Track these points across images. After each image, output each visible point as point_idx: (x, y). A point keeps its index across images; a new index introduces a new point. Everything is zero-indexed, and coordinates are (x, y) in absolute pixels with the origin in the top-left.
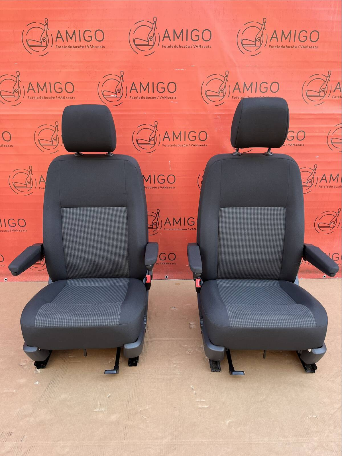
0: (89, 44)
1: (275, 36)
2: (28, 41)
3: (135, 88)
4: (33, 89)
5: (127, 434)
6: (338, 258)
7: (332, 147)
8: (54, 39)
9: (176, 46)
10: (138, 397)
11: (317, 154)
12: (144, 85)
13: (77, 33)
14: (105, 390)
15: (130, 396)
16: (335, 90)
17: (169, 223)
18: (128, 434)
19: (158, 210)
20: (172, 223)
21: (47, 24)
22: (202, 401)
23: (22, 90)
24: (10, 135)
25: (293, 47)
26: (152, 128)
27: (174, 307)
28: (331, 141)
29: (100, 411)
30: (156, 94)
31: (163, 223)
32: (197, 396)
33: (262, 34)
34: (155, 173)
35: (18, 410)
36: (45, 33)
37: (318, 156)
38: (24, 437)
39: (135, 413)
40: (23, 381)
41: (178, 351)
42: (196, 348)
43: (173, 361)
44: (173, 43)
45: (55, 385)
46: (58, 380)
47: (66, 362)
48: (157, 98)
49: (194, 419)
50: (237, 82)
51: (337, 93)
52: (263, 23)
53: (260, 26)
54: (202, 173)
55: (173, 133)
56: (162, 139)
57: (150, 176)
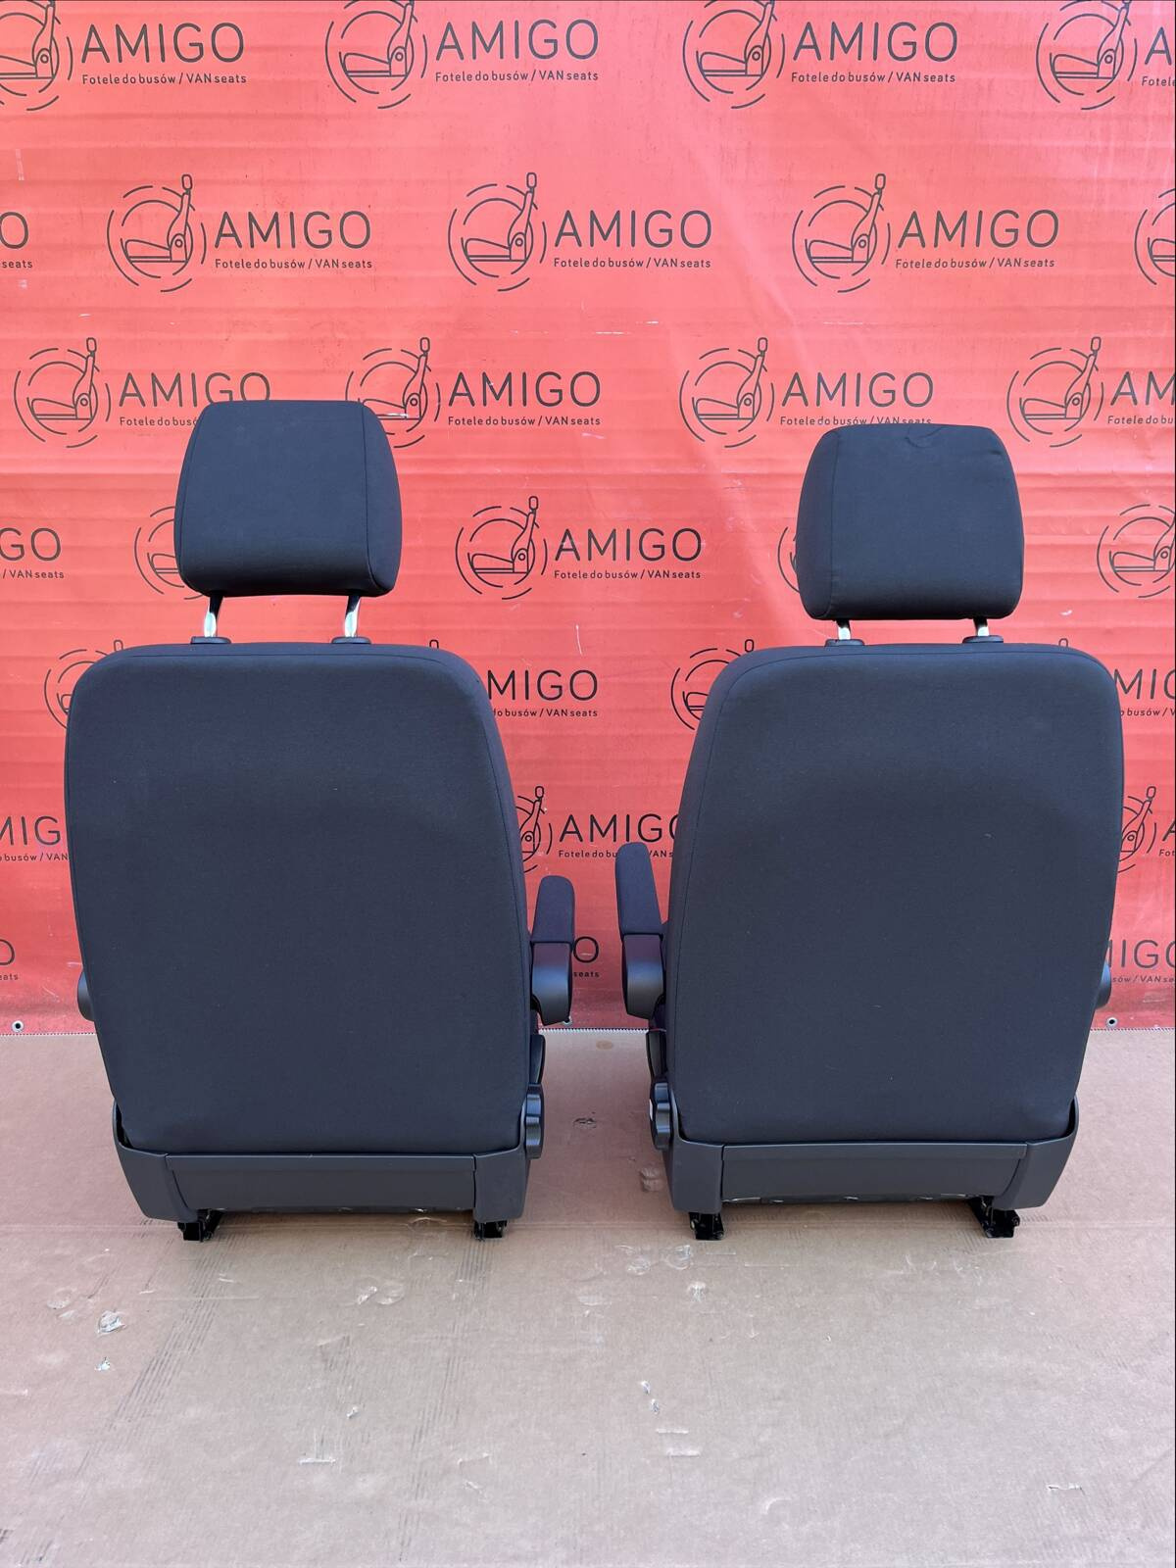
0: (322, 254)
1: (913, 229)
2: (126, 243)
3: (466, 392)
4: (138, 394)
5: (410, 1540)
6: (1154, 958)
7: (1116, 583)
8: (211, 240)
9: (597, 261)
10: (454, 1418)
11: (1067, 604)
12: (497, 383)
13: (285, 222)
14: (338, 1394)
15: (427, 1416)
16: (1115, 398)
17: (577, 832)
18: (413, 1544)
19: (540, 790)
20: (585, 832)
21: (188, 192)
22: (678, 1432)
23: (103, 396)
24: (57, 538)
25: (975, 264)
26: (521, 519)
27: (591, 1120)
28: (1112, 563)
29: (320, 1463)
30: (534, 409)
31: (557, 835)
32: (661, 1415)
33: (873, 224)
34: (528, 666)
35: (34, 1455)
36: (181, 222)
37: (1070, 612)
38: (48, 1546)
39: (440, 1472)
40: (55, 1360)
41: (599, 1266)
42: (663, 1255)
43: (581, 1299)
44: (586, 253)
45: (165, 1374)
46: (177, 1358)
47: (210, 1298)
48: (537, 422)
49: (648, 1493)
50: (796, 374)
51: (1123, 408)
52: (876, 191)
53: (865, 200)
54: (687, 666)
55: (591, 534)
56: (552, 554)
57: (512, 675)
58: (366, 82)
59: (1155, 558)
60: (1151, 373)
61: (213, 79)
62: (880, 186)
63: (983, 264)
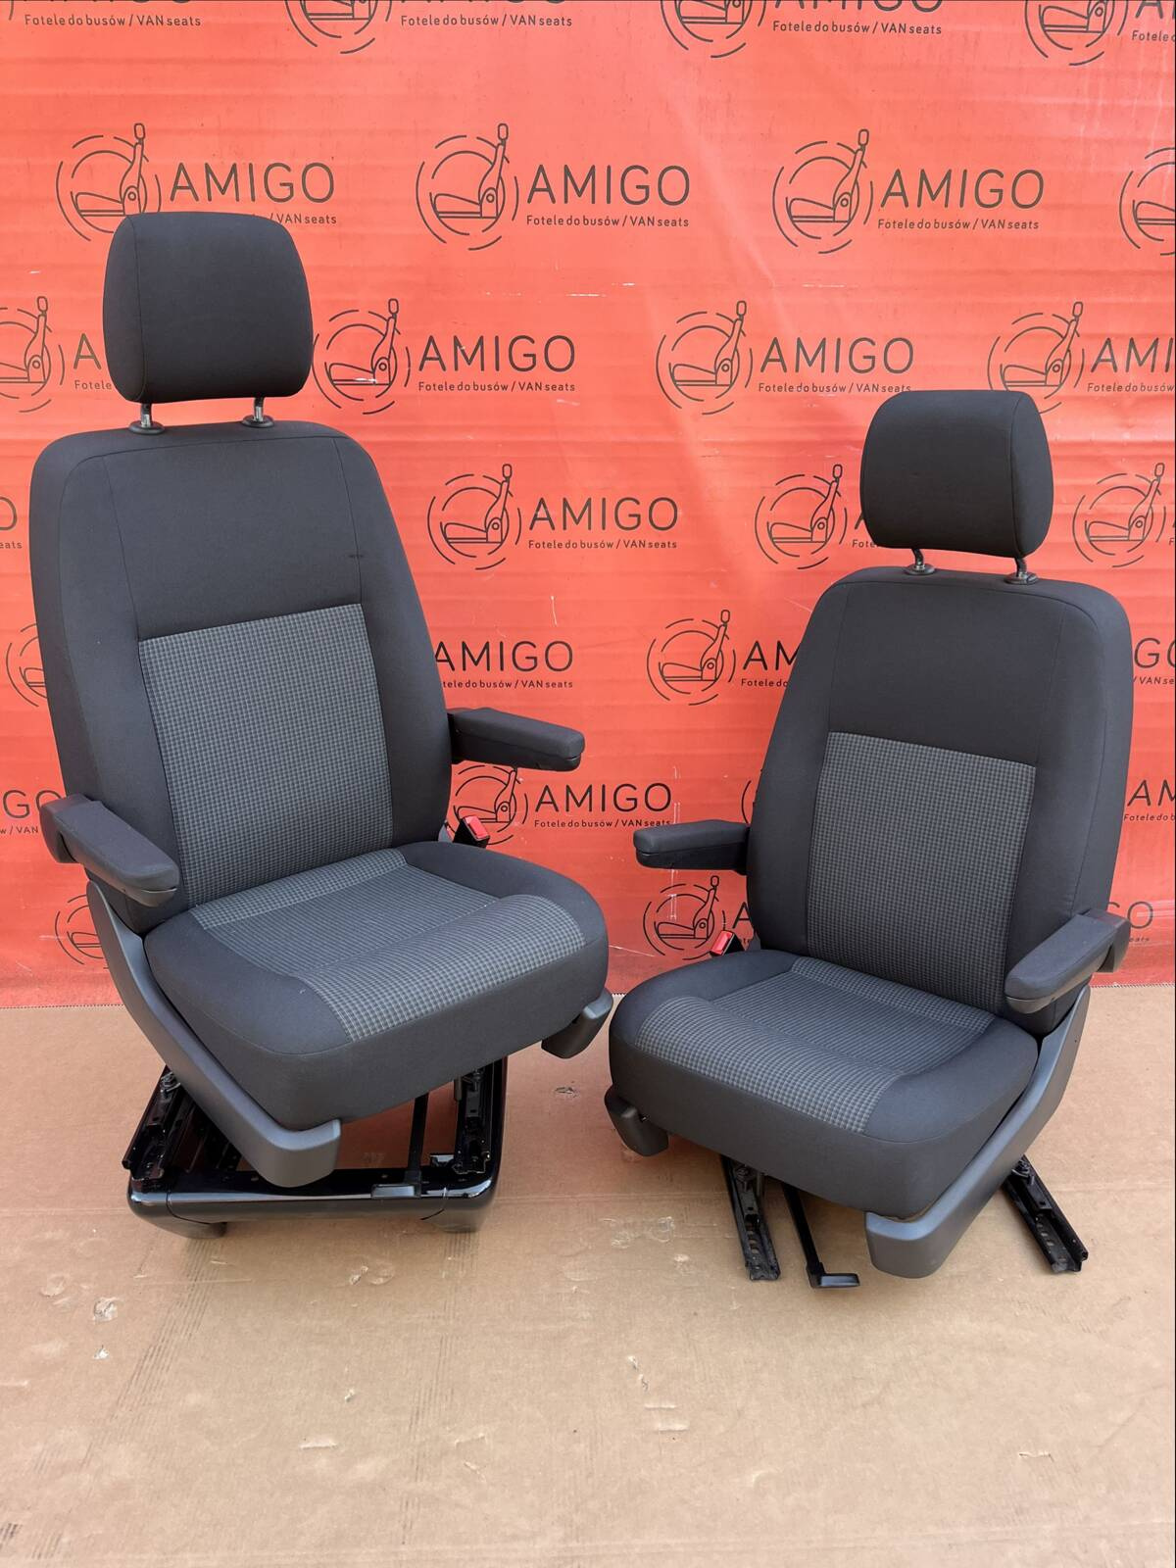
0: (284, 208)
1: (896, 188)
2: (77, 195)
3: (436, 356)
4: (93, 356)
5: (412, 1523)
7: (1091, 552)
9: (571, 219)
10: (450, 1399)
12: (468, 347)
13: (243, 174)
14: (335, 1376)
15: (422, 1397)
16: (1095, 365)
17: (553, 802)
18: (415, 1526)
20: (561, 803)
21: (141, 141)
22: (667, 1406)
23: (56, 358)
24: (13, 508)
25: (958, 225)
26: (495, 488)
27: (571, 1089)
28: (1087, 532)
29: (320, 1447)
30: (507, 374)
31: (533, 804)
32: (649, 1390)
33: (856, 182)
34: (503, 636)
35: (39, 1448)
36: (134, 173)
38: (58, 1540)
39: (439, 1454)
40: (53, 1349)
41: (584, 1240)
42: (646, 1228)
43: (568, 1275)
44: (561, 210)
45: (163, 1360)
46: (174, 1343)
47: (204, 1281)
48: (509, 388)
49: (640, 1470)
50: (775, 339)
51: (1102, 376)
52: (859, 147)
53: (848, 158)
54: (663, 636)
55: (565, 503)
56: (527, 523)
57: (487, 646)
58: (327, 26)
59: (1130, 527)
60: (1132, 340)
61: (165, 21)
62: (863, 142)
63: (966, 225)
